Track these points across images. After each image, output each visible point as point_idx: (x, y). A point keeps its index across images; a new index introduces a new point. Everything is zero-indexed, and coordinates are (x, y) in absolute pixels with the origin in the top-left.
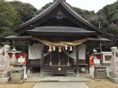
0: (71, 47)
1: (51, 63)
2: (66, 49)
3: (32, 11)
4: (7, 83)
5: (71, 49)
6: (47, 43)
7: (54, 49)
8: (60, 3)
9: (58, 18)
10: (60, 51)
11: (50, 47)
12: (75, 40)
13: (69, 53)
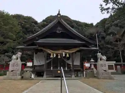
0: (68, 54)
1: (52, 67)
2: (64, 55)
3: (33, 24)
4: (20, 79)
5: (68, 56)
6: (49, 51)
7: (55, 56)
8: (59, 21)
9: (58, 32)
10: (59, 57)
11: (52, 54)
12: (71, 49)
13: (67, 60)
